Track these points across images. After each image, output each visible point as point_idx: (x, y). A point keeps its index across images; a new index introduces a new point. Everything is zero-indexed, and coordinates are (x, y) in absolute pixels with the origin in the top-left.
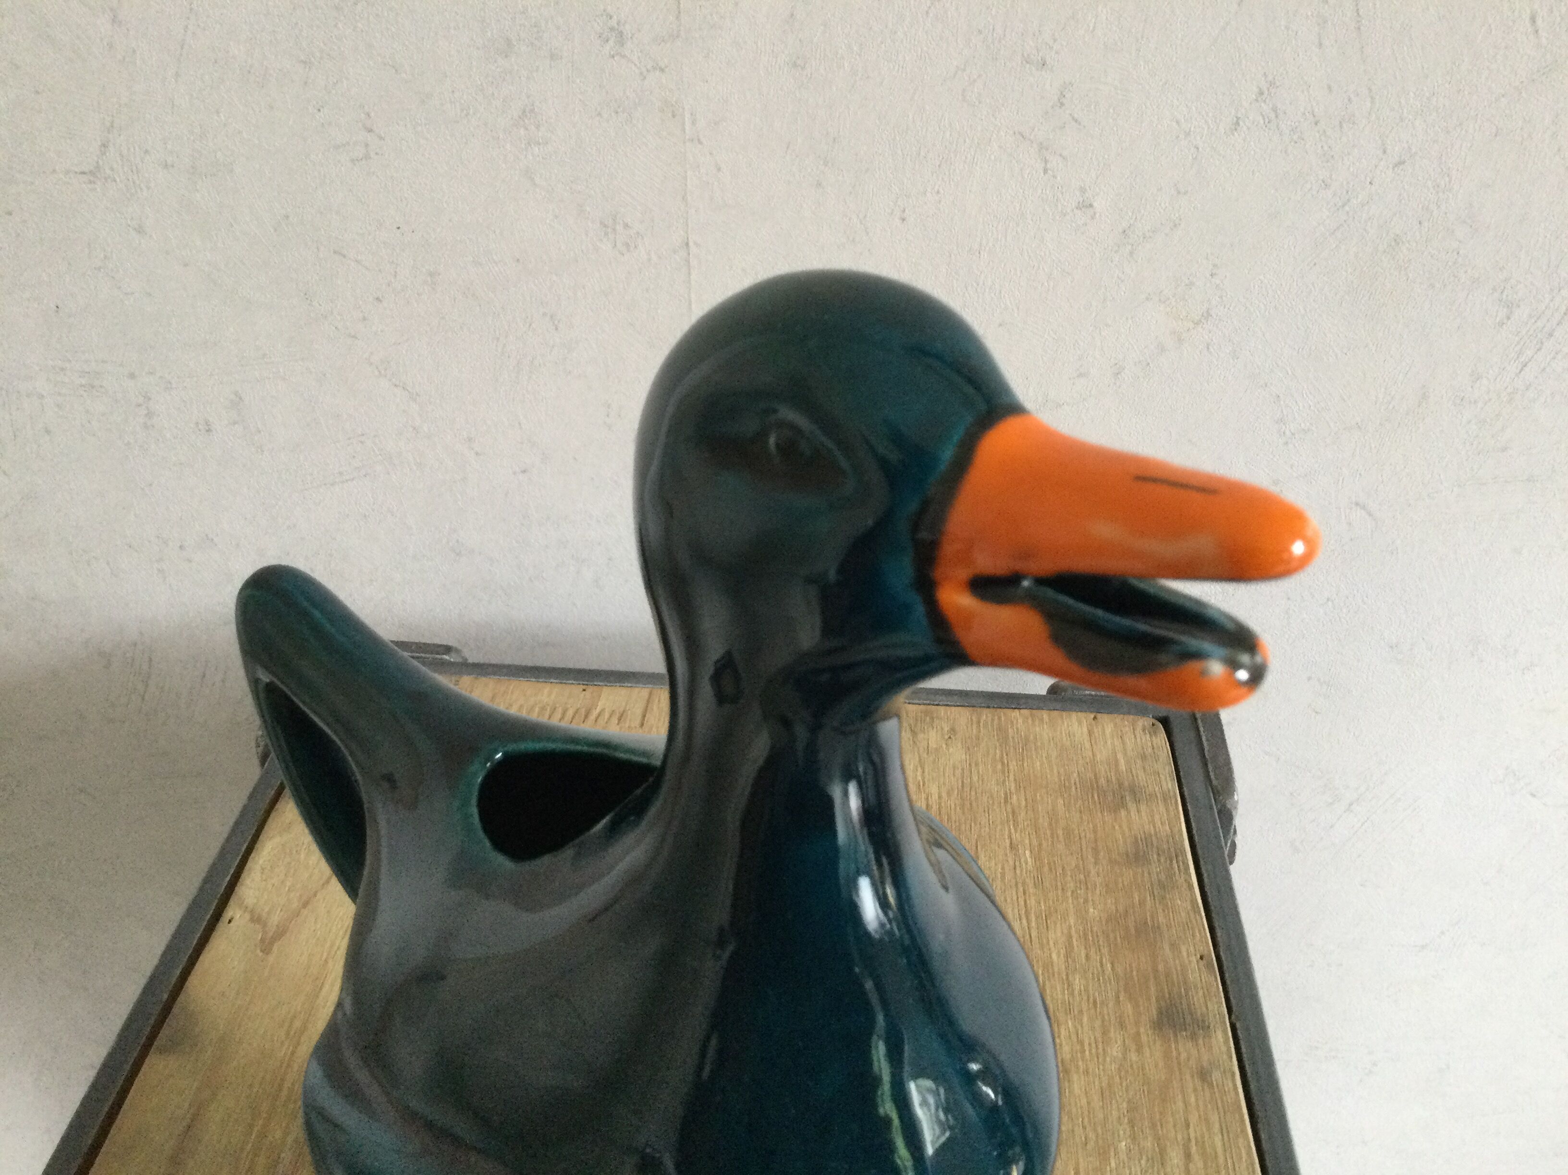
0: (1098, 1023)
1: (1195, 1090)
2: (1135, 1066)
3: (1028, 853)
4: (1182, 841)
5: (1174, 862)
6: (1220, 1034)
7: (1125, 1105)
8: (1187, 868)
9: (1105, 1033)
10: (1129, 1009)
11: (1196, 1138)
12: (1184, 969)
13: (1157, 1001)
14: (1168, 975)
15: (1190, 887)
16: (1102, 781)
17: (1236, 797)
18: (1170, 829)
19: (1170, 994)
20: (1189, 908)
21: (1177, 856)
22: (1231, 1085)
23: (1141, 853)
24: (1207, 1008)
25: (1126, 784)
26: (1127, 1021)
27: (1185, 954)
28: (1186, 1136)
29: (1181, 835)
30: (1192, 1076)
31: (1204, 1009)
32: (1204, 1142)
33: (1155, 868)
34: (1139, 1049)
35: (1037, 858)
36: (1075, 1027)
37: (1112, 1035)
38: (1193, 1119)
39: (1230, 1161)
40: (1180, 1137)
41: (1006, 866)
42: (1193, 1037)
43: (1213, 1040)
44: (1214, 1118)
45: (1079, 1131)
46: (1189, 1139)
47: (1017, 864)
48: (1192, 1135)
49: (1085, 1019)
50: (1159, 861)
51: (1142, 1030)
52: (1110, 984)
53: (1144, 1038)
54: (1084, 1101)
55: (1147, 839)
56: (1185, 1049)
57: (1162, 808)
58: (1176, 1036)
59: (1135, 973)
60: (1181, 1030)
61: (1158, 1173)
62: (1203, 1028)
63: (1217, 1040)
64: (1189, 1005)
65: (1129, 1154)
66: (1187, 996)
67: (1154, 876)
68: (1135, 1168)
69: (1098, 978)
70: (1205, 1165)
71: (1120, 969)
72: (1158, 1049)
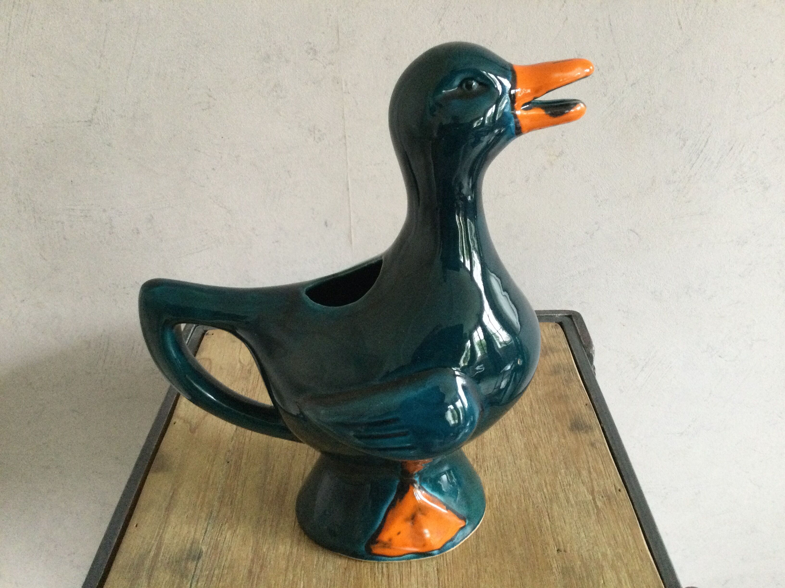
0: (547, 431)
1: (590, 450)
2: (564, 443)
4: (573, 366)
5: (571, 373)
6: (597, 430)
7: (562, 457)
8: (576, 374)
9: (550, 433)
10: (559, 425)
11: (592, 466)
12: (580, 410)
13: (570, 420)
14: (573, 412)
15: (579, 381)
17: (593, 348)
18: (568, 361)
19: (575, 418)
20: (579, 388)
21: (572, 370)
22: (604, 447)
23: (557, 371)
24: (591, 422)
25: (547, 347)
26: (559, 429)
27: (579, 404)
28: (588, 466)
29: (573, 364)
30: (588, 445)
32: (596, 467)
33: (563, 376)
34: (565, 438)
36: (537, 432)
37: (553, 434)
38: (590, 459)
39: (607, 473)
40: (586, 467)
42: (586, 432)
43: (595, 433)
44: (599, 459)
45: (544, 468)
46: (589, 467)
48: (591, 466)
49: (541, 430)
50: (564, 373)
51: (565, 431)
52: (550, 416)
53: (566, 434)
54: (545, 457)
55: (559, 365)
56: (583, 436)
57: (563, 354)
58: (579, 432)
59: (559, 412)
60: (581, 430)
61: (579, 479)
62: (590, 429)
63: (596, 432)
64: (583, 421)
65: (565, 473)
66: (582, 418)
67: (563, 378)
68: (569, 478)
69: (545, 415)
70: (597, 475)
71: (553, 412)
72: (573, 437)
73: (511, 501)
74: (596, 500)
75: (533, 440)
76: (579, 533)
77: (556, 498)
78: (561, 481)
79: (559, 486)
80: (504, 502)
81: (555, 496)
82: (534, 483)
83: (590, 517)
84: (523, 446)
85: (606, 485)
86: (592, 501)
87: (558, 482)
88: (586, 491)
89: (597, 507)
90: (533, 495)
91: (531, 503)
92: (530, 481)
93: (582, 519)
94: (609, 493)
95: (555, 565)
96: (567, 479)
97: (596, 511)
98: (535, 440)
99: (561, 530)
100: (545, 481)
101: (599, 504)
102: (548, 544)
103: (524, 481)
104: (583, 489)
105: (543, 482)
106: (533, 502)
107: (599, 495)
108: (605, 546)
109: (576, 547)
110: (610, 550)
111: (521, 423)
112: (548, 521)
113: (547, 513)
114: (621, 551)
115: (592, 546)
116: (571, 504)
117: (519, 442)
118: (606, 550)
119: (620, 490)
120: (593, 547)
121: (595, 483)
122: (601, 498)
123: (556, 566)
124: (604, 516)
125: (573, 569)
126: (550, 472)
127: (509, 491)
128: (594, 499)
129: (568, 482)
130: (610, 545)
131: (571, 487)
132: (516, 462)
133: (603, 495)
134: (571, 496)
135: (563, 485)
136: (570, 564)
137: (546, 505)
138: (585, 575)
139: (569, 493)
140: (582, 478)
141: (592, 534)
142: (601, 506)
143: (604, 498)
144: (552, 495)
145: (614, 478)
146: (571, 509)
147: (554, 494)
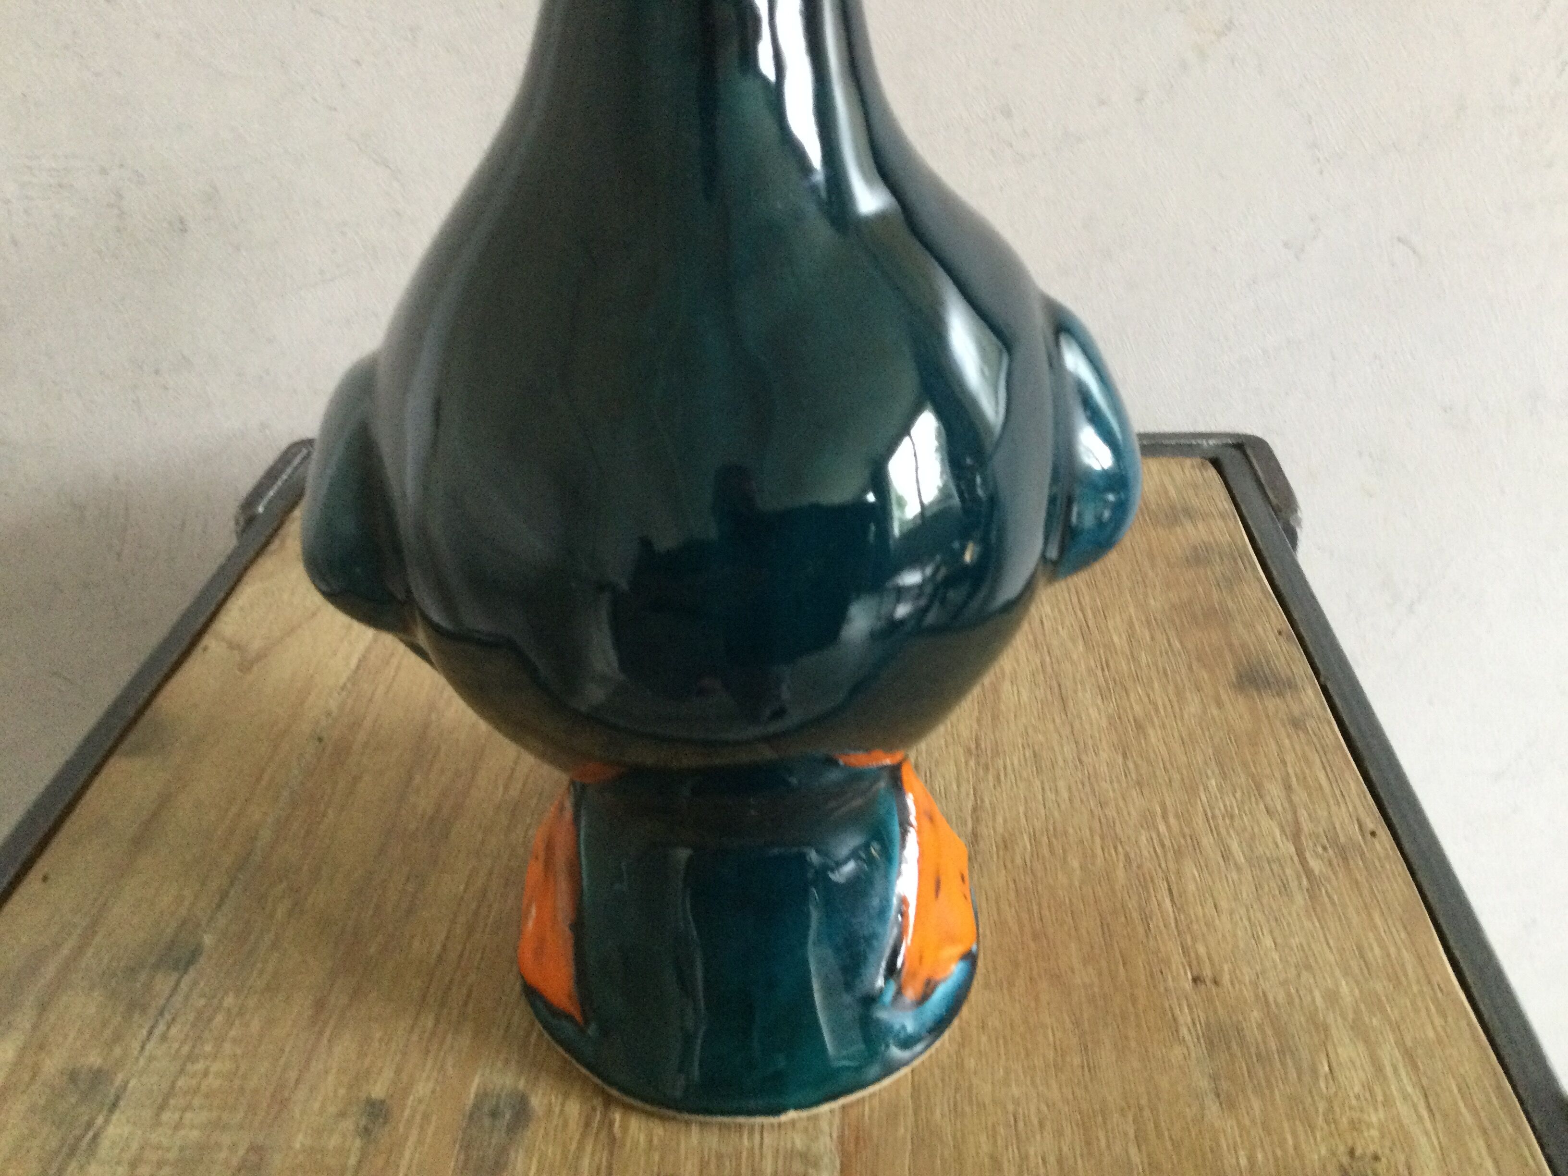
0: (1171, 689)
1: (1289, 736)
2: (1217, 719)
4: (1245, 546)
5: (1239, 562)
6: (1310, 692)
7: (1211, 750)
8: (1253, 567)
9: (1180, 693)
10: (1204, 675)
11: (1296, 774)
12: (1262, 644)
13: (1235, 667)
14: (1243, 646)
15: (1259, 580)
16: (1152, 506)
17: (1299, 513)
18: (1231, 537)
19: (1248, 662)
20: (1260, 595)
21: (1241, 557)
23: (1202, 557)
24: (1292, 671)
25: (1178, 506)
26: (1203, 686)
27: (1261, 630)
28: (1283, 773)
29: (1244, 541)
30: (1284, 726)
31: (1288, 671)
32: (1305, 778)
33: (1218, 568)
34: (1220, 704)
36: (1146, 693)
37: (1189, 696)
38: (1290, 758)
39: (1337, 791)
40: (1277, 775)
42: (1280, 694)
43: (1303, 696)
44: (1314, 757)
45: (1161, 774)
46: (1288, 775)
48: (1291, 771)
49: (1156, 685)
50: (1222, 562)
51: (1221, 691)
52: (1181, 658)
53: (1224, 697)
54: (1163, 750)
55: (1207, 546)
56: (1272, 703)
57: (1220, 523)
58: (1260, 694)
59: (1207, 647)
60: (1265, 690)
61: (1257, 804)
62: (1290, 688)
63: (1307, 697)
64: (1271, 669)
65: (1220, 789)
66: (1268, 663)
67: (1218, 574)
68: (1230, 800)
69: (1166, 653)
70: (1310, 795)
71: (1190, 646)
72: (1242, 704)
73: (1064, 851)
74: (1308, 855)
75: (1132, 708)
76: (1257, 938)
77: (1191, 848)
78: (1207, 807)
79: (1201, 817)
80: (1046, 851)
81: (1189, 841)
82: (1133, 813)
83: (1291, 897)
84: (1104, 723)
85: (1335, 819)
86: (1296, 858)
87: (1200, 809)
88: (1277, 832)
89: (1309, 873)
90: (1129, 838)
91: (1122, 857)
92: (1122, 806)
93: (1265, 901)
94: (1342, 839)
95: (1185, 1018)
96: (1224, 802)
97: (1305, 882)
98: (1137, 708)
99: (1205, 929)
101: (1315, 865)
102: (1167, 962)
103: (1102, 805)
104: (1270, 827)
105: (1158, 809)
106: (1127, 855)
107: (1314, 844)
108: (1332, 974)
109: (1247, 974)
110: (1347, 983)
111: (1103, 670)
112: (1168, 901)
113: (1165, 884)
114: (1379, 988)
115: (1293, 970)
116: (1236, 864)
117: (1093, 712)
118: (1337, 986)
119: (1372, 834)
120: (1299, 975)
121: (1303, 814)
122: (1320, 849)
123: (1189, 1020)
124: (1329, 897)
125: (1239, 1031)
126: (1176, 784)
127: (1059, 827)
128: (1300, 853)
129: (1226, 810)
130: (1347, 972)
131: (1237, 819)
132: (1084, 758)
133: (1327, 845)
134: (1235, 846)
135: (1214, 817)
136: (1231, 1018)
137: (1163, 865)
138: (1273, 1045)
139: (1230, 836)
140: (1268, 800)
141: (1294, 942)
142: (1321, 871)
143: (1330, 851)
144: (1183, 841)
145: (1357, 802)
146: (1235, 876)
147: (1188, 838)
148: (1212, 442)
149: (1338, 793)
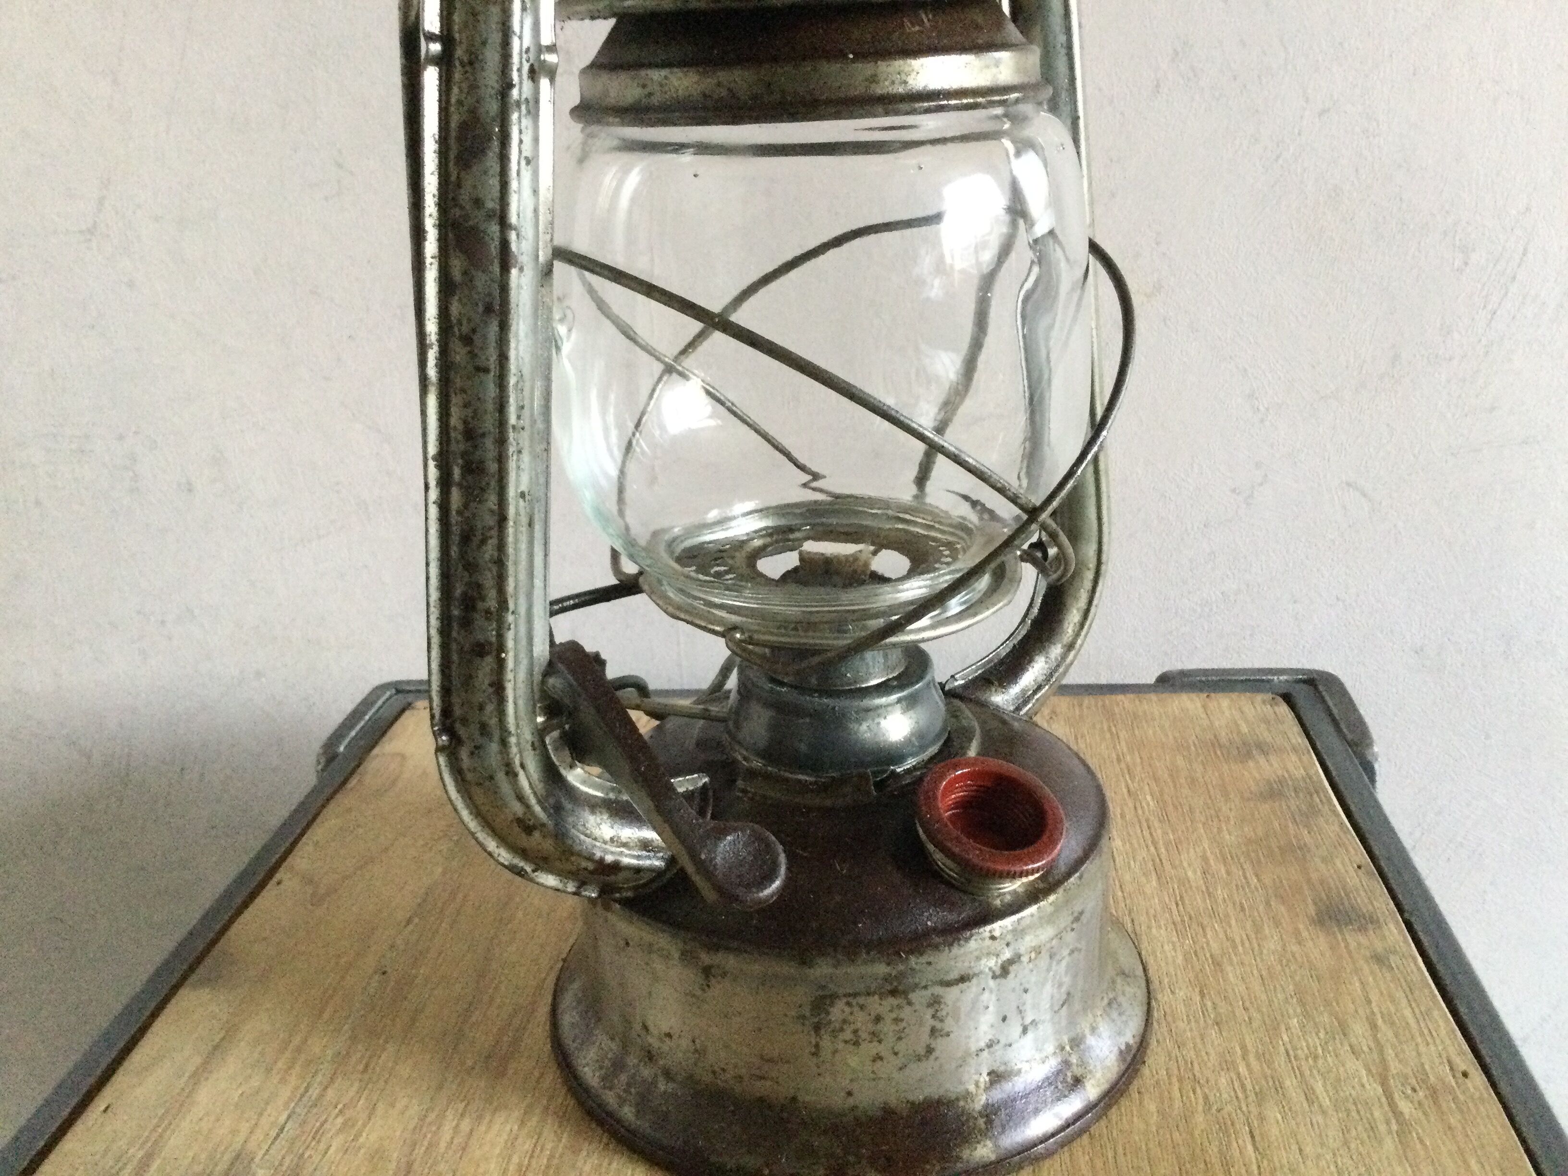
0: (1249, 924)
1: (1372, 972)
2: (1297, 955)
3: (1149, 798)
4: (1321, 781)
5: (1315, 796)
6: (1392, 926)
7: (1291, 987)
8: (1329, 800)
9: (1258, 929)
10: (1283, 912)
11: (1381, 1012)
12: (1341, 879)
13: (1315, 903)
14: (1322, 881)
15: (1336, 814)
16: (1224, 740)
17: (1376, 749)
18: (1306, 771)
19: (1328, 897)
20: (1338, 830)
21: (1316, 792)
22: (1412, 965)
23: (1276, 791)
24: (1373, 906)
25: (1251, 741)
26: (1282, 921)
27: (1339, 865)
28: (1368, 1011)
29: (1319, 776)
30: (1367, 961)
31: (1370, 907)
32: (1391, 1015)
33: (1293, 804)
34: (1300, 940)
35: (1161, 802)
36: (1222, 927)
37: (1267, 931)
38: (1374, 997)
39: (1425, 1030)
40: (1361, 1013)
41: (1125, 808)
42: (1362, 929)
43: (1387, 933)
44: (1399, 994)
45: (1239, 1012)
46: (1373, 1013)
47: (1138, 805)
48: (1376, 1010)
49: (1233, 922)
50: (1297, 796)
51: (1301, 926)
52: (1257, 892)
53: (1305, 934)
54: (1242, 988)
55: (1281, 781)
56: (1353, 938)
57: (1294, 758)
58: (1341, 931)
59: (1284, 882)
60: (1346, 925)
61: (1341, 1043)
62: (1372, 923)
63: (1390, 932)
64: (1352, 904)
65: (1303, 1027)
66: (1347, 895)
67: (1293, 808)
68: (1313, 1040)
69: (1243, 889)
70: (1396, 1035)
71: (1267, 881)
72: (1323, 941)
74: (1396, 1096)
75: (1208, 944)
77: (1273, 1090)
78: (1289, 1046)
79: (1283, 1058)
81: (1271, 1083)
82: (1212, 1051)
83: (1380, 1142)
84: (1180, 960)
85: (1424, 1059)
86: (1384, 1099)
87: (1282, 1049)
88: (1364, 1072)
89: (1398, 1116)
90: (1207, 1079)
91: (1201, 1101)
92: (1200, 1046)
93: (1353, 1146)
94: (1432, 1079)
96: (1307, 1041)
97: (1395, 1127)
98: (1214, 946)
100: (1243, 1047)
101: (1405, 1108)
104: (1355, 1067)
105: (1238, 1049)
106: (1206, 1098)
107: (1403, 1085)
111: (1177, 905)
112: (1250, 1148)
113: (1247, 1128)
116: (1321, 1107)
119: (1465, 1075)
121: (1390, 1055)
122: (1409, 1092)
124: (1420, 1140)
126: (1256, 1024)
128: (1388, 1095)
129: (1309, 1050)
131: (1320, 1062)
133: (1418, 1088)
134: (1319, 1087)
135: (1296, 1058)
137: (1244, 1108)
139: (1314, 1078)
140: (1353, 1040)
142: (1411, 1115)
143: (1421, 1094)
144: (1264, 1082)
145: (1448, 1042)
146: (1320, 1119)
147: (1270, 1079)
148: (1283, 678)
149: (1426, 1032)
